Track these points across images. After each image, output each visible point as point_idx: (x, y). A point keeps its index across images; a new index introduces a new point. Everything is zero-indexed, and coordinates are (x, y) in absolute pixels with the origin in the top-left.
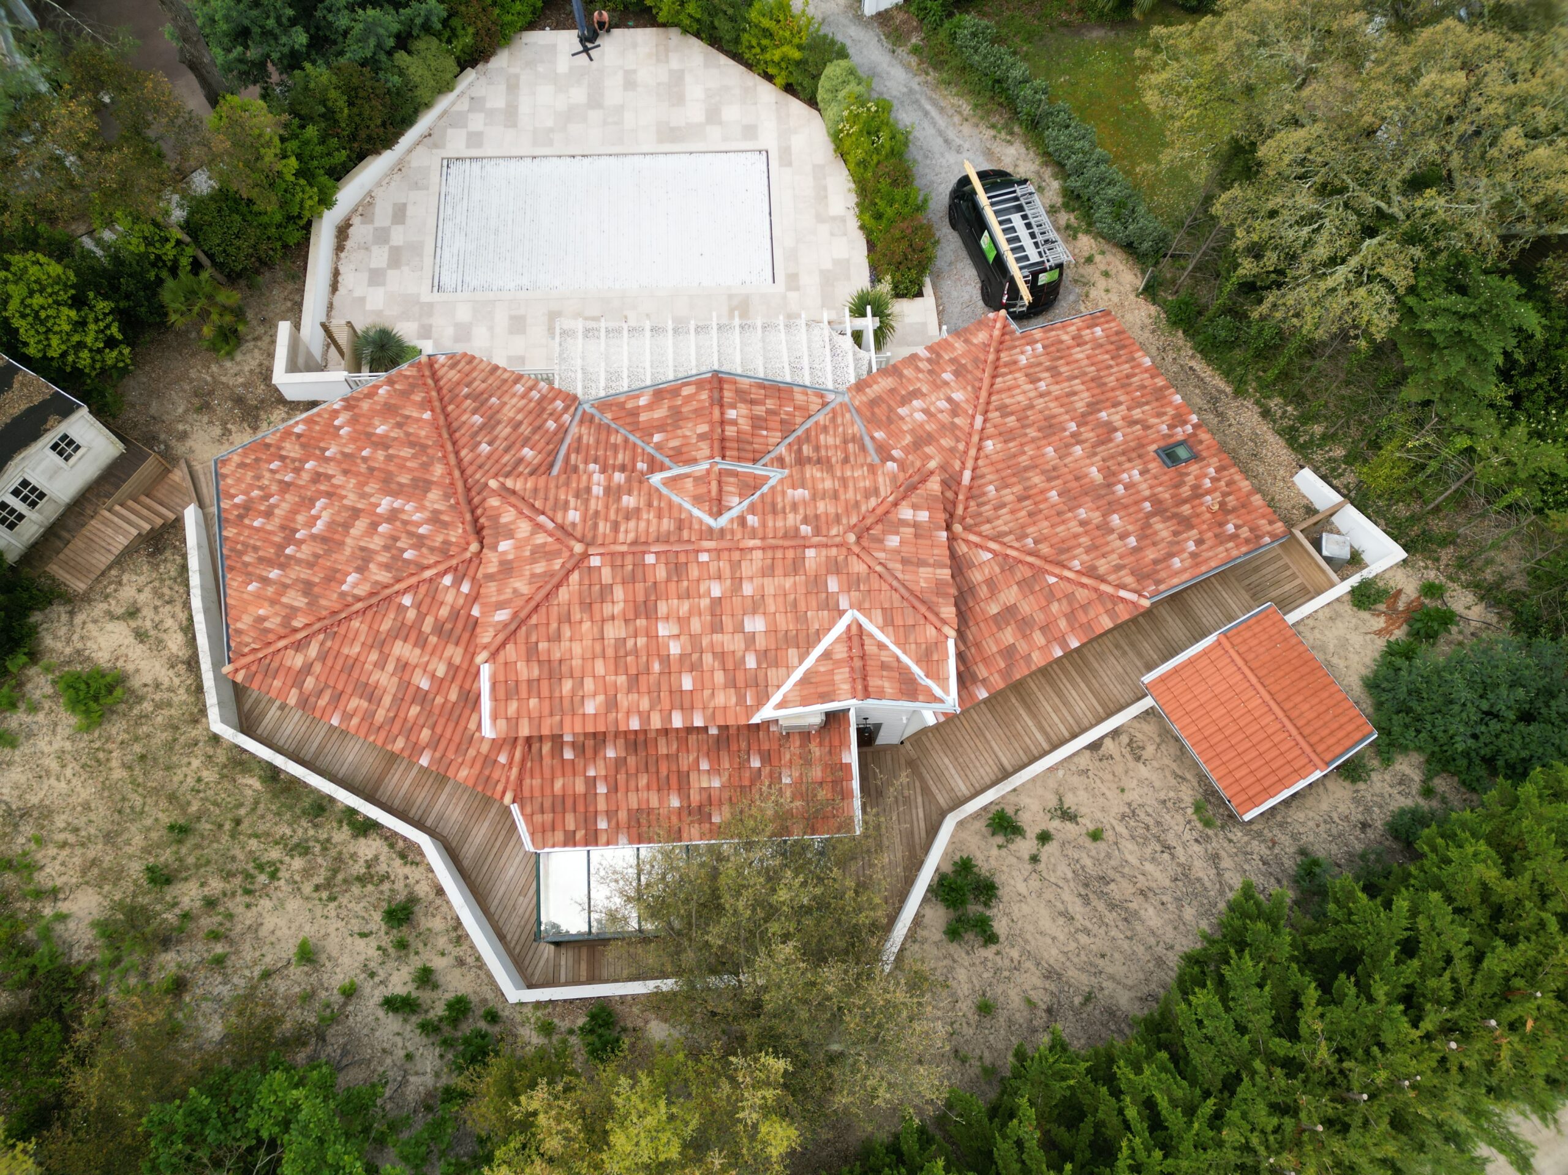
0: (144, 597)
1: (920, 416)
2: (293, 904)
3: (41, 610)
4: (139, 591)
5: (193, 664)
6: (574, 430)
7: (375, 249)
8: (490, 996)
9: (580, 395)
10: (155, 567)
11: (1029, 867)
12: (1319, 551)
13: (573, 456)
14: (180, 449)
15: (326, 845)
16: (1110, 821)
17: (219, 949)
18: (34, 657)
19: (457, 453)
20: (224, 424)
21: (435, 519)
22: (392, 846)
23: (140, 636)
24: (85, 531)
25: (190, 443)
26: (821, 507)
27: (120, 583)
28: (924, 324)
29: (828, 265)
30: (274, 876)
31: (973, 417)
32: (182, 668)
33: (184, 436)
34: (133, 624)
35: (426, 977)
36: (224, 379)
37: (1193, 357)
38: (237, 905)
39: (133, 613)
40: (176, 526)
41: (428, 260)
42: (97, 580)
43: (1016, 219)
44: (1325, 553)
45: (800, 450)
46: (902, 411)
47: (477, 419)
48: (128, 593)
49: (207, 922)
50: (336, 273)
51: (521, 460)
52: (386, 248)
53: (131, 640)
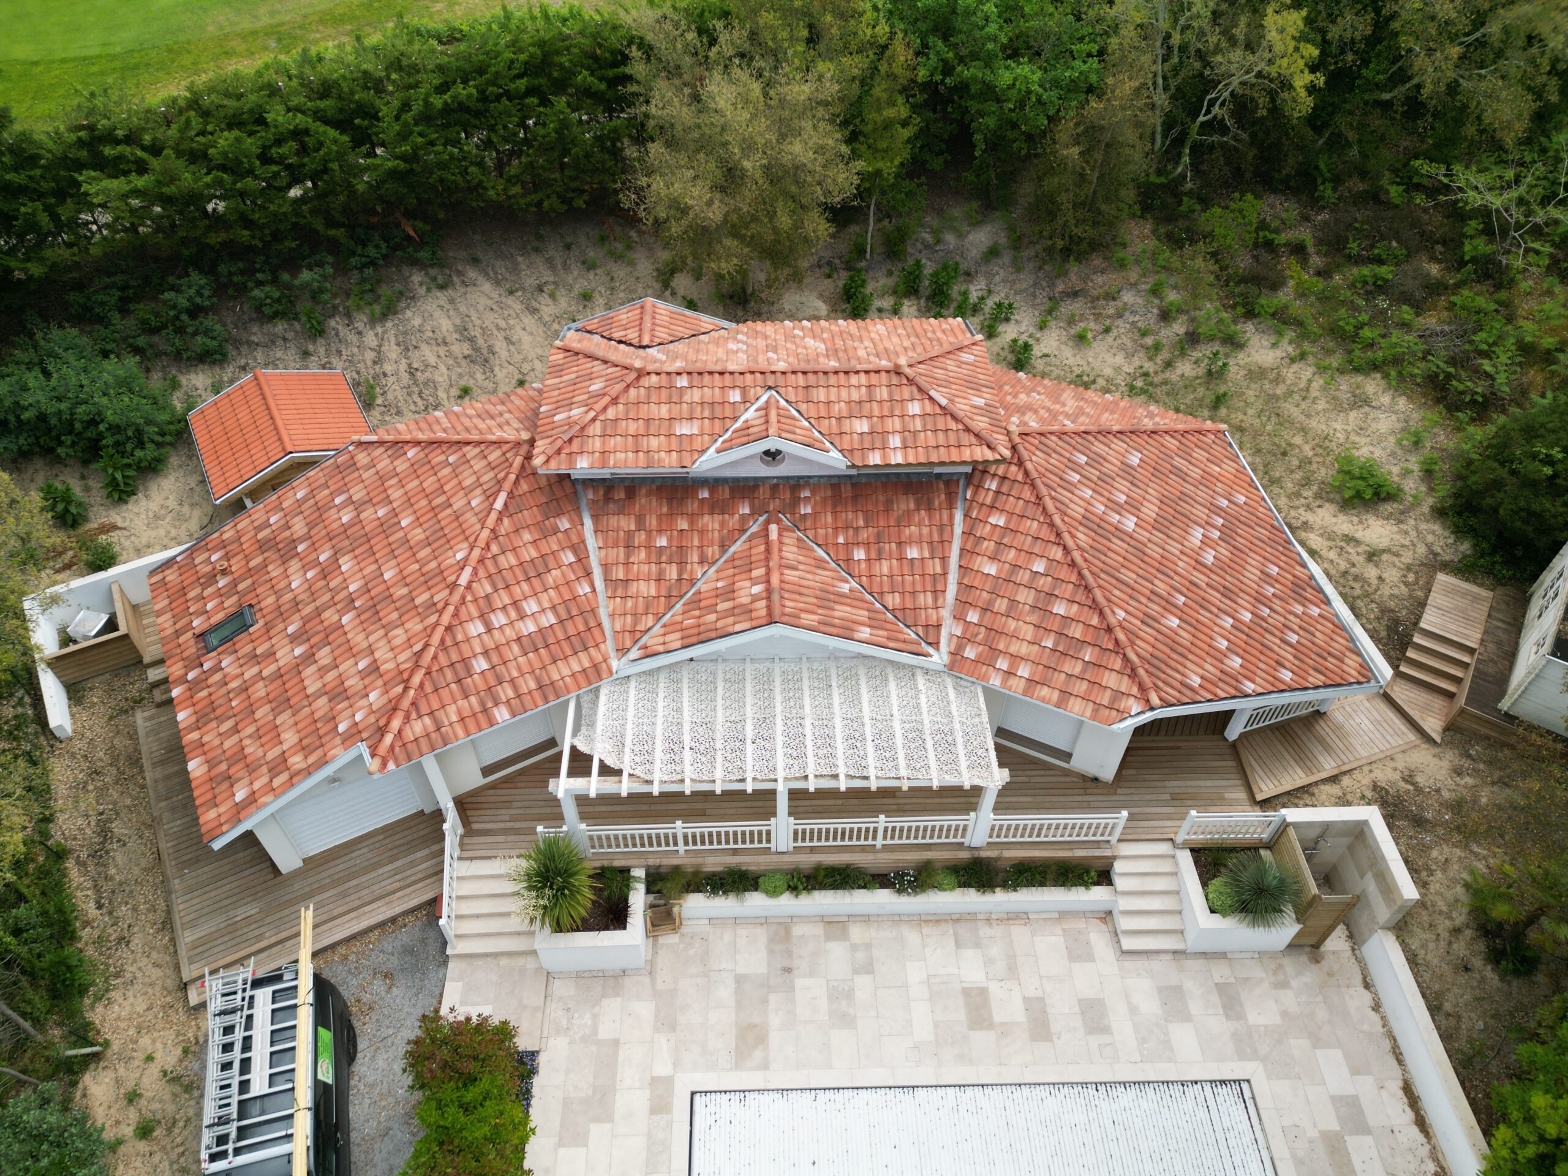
0: (1371, 573)
3: (1465, 557)
4: (1380, 578)
6: (946, 613)
10: (1384, 610)
12: (113, 619)
13: (939, 570)
14: (1451, 757)
18: (1440, 513)
19: (1066, 550)
20: (1419, 790)
21: (1069, 487)
23: (1351, 540)
24: (1481, 628)
25: (1445, 764)
26: (664, 411)
27: (1406, 584)
28: (464, 1003)
31: (469, 587)
34: (1364, 548)
35: (992, 334)
38: (1150, 367)
39: (1372, 557)
42: (1430, 583)
44: (106, 618)
51: (993, 558)
53: (1359, 535)
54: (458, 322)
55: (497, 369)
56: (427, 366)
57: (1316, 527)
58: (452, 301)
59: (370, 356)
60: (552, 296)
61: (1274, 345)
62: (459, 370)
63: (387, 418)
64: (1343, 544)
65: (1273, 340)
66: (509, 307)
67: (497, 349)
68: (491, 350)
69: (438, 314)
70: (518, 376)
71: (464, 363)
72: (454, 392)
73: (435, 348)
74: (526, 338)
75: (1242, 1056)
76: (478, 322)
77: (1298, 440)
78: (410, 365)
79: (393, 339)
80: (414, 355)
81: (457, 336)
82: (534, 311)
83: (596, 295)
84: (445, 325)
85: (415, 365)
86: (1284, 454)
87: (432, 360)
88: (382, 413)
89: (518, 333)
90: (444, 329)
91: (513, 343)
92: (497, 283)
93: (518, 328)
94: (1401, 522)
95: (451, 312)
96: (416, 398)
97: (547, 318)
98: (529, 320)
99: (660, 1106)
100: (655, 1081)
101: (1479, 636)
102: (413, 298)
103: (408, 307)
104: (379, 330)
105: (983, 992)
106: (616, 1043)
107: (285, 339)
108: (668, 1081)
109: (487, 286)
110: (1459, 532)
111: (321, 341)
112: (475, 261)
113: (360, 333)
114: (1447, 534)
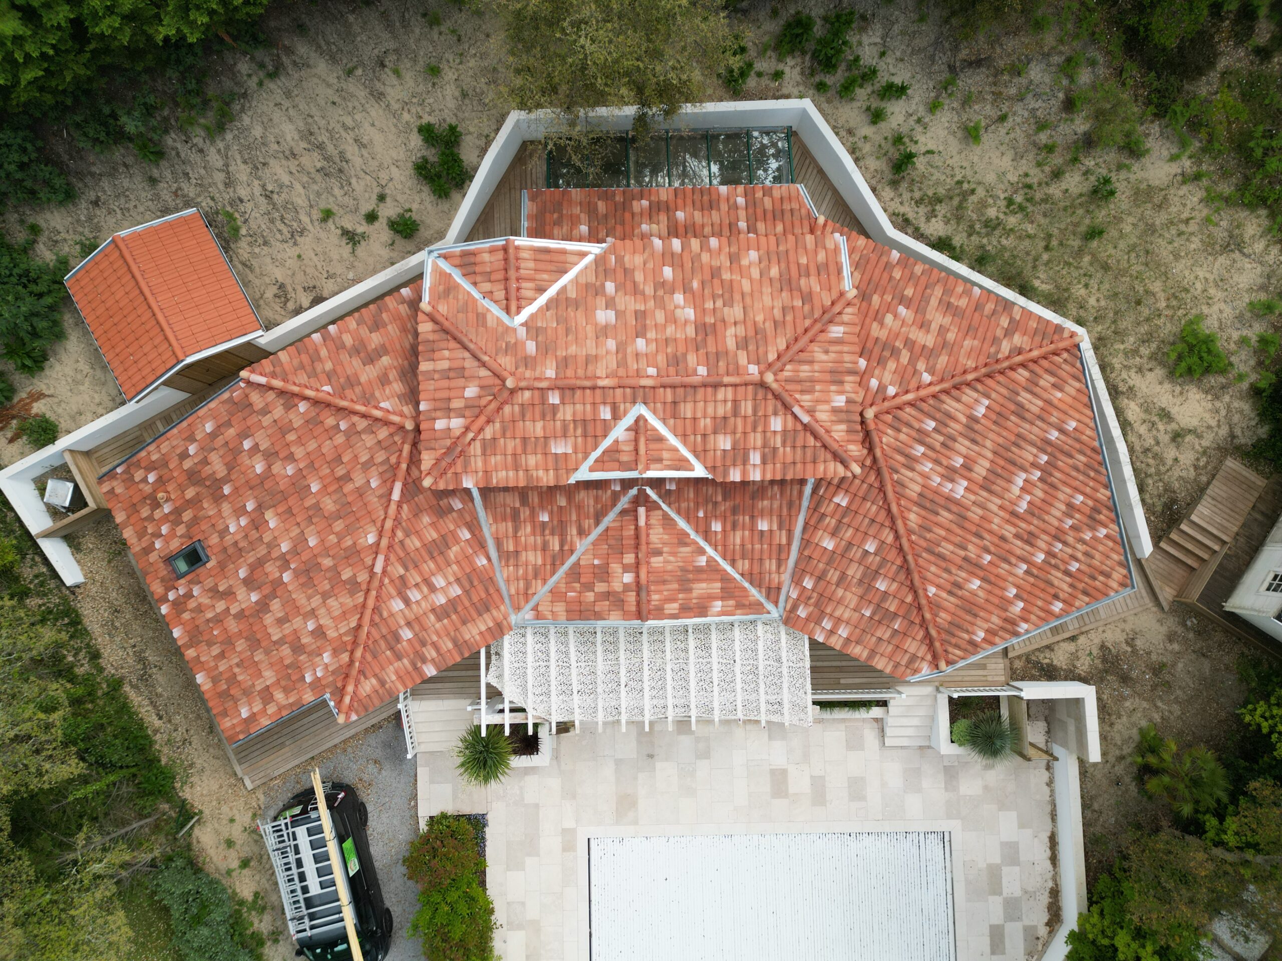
0: (1170, 453)
1: (439, 581)
2: (990, 178)
3: (1260, 440)
4: (1176, 460)
5: (1114, 392)
6: (786, 577)
7: (1018, 893)
8: (825, 106)
9: (783, 629)
10: (1168, 489)
11: (387, 191)
12: (76, 488)
13: (784, 541)
14: (1171, 623)
15: (971, 232)
16: (314, 230)
17: (1043, 138)
18: (1256, 392)
19: (897, 537)
20: (1134, 651)
21: (911, 461)
22: (917, 229)
23: (1165, 415)
24: (1241, 520)
25: (1164, 630)
26: (538, 429)
27: (1196, 467)
28: (432, 782)
29: (529, 861)
30: (1010, 202)
31: (384, 572)
32: (1122, 388)
33: (1171, 637)
34: (1174, 426)
35: (876, 117)
36: (1145, 704)
37: (156, 731)
38: (1036, 175)
39: (1177, 437)
40: (1157, 539)
41: (959, 876)
42: (1217, 469)
43: (315, 889)
44: (70, 486)
45: (562, 545)
46: (456, 591)
47: (881, 585)
48: (1187, 458)
49: (1057, 160)
50: (1054, 859)
51: (833, 534)
52: (1005, 895)
53: (1174, 411)
54: (301, 125)
55: (354, 181)
56: (281, 186)
57: (1139, 395)
58: (288, 94)
59: (219, 177)
60: (397, 73)
61: (1173, 158)
62: (316, 187)
63: (257, 250)
64: (1156, 419)
65: (1175, 151)
66: (352, 95)
67: (349, 155)
68: (342, 155)
69: (277, 115)
70: (377, 190)
71: (318, 177)
72: (316, 215)
73: (284, 162)
74: (378, 138)
75: (949, 817)
76: (322, 123)
77: (1156, 287)
78: (263, 187)
79: (238, 157)
80: (266, 173)
81: (304, 145)
82: (379, 96)
83: (444, 66)
84: (289, 132)
85: (270, 188)
86: (1138, 303)
87: (286, 179)
88: (250, 244)
89: (369, 133)
90: (289, 138)
91: (365, 146)
92: (333, 59)
93: (366, 125)
94: (1217, 397)
95: (292, 112)
96: (278, 223)
97: (395, 106)
98: (376, 111)
99: (568, 847)
100: (565, 831)
101: (1235, 529)
102: (245, 95)
103: (243, 110)
104: (221, 145)
105: (784, 772)
106: (537, 806)
107: (126, 165)
108: (573, 832)
109: (322, 67)
110: (1263, 416)
111: (164, 163)
112: (301, 29)
113: (201, 151)
114: (1252, 415)
